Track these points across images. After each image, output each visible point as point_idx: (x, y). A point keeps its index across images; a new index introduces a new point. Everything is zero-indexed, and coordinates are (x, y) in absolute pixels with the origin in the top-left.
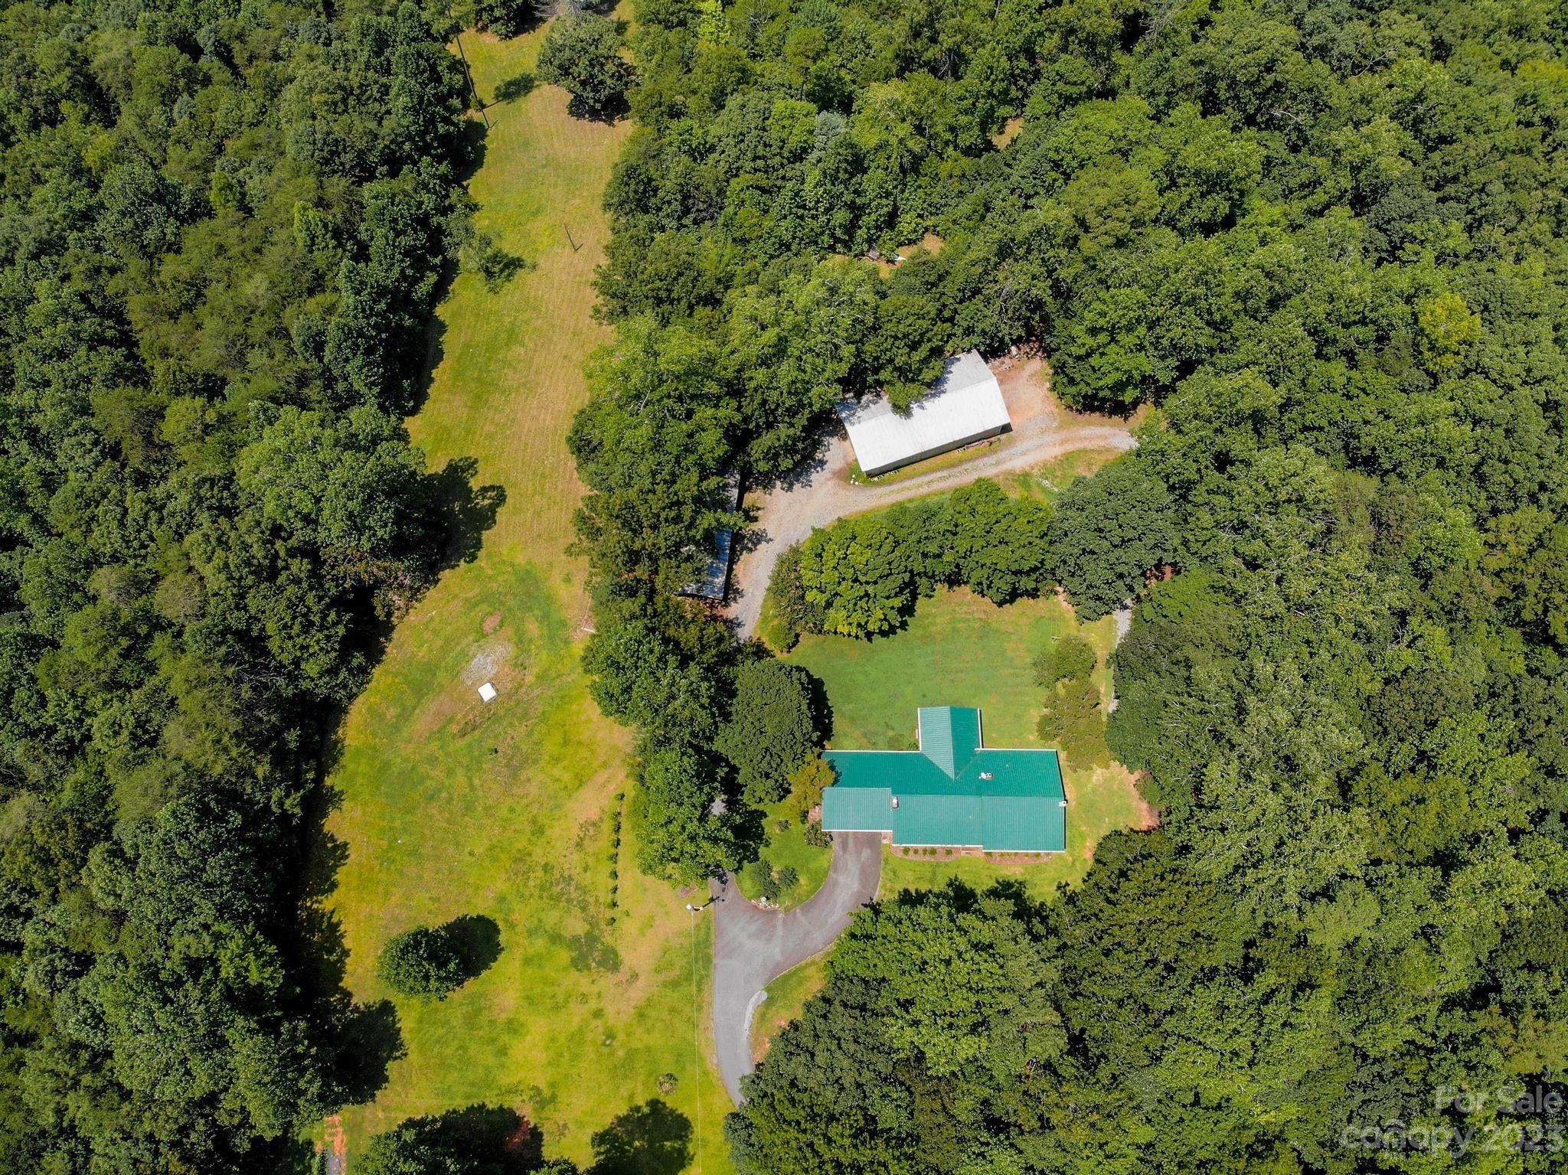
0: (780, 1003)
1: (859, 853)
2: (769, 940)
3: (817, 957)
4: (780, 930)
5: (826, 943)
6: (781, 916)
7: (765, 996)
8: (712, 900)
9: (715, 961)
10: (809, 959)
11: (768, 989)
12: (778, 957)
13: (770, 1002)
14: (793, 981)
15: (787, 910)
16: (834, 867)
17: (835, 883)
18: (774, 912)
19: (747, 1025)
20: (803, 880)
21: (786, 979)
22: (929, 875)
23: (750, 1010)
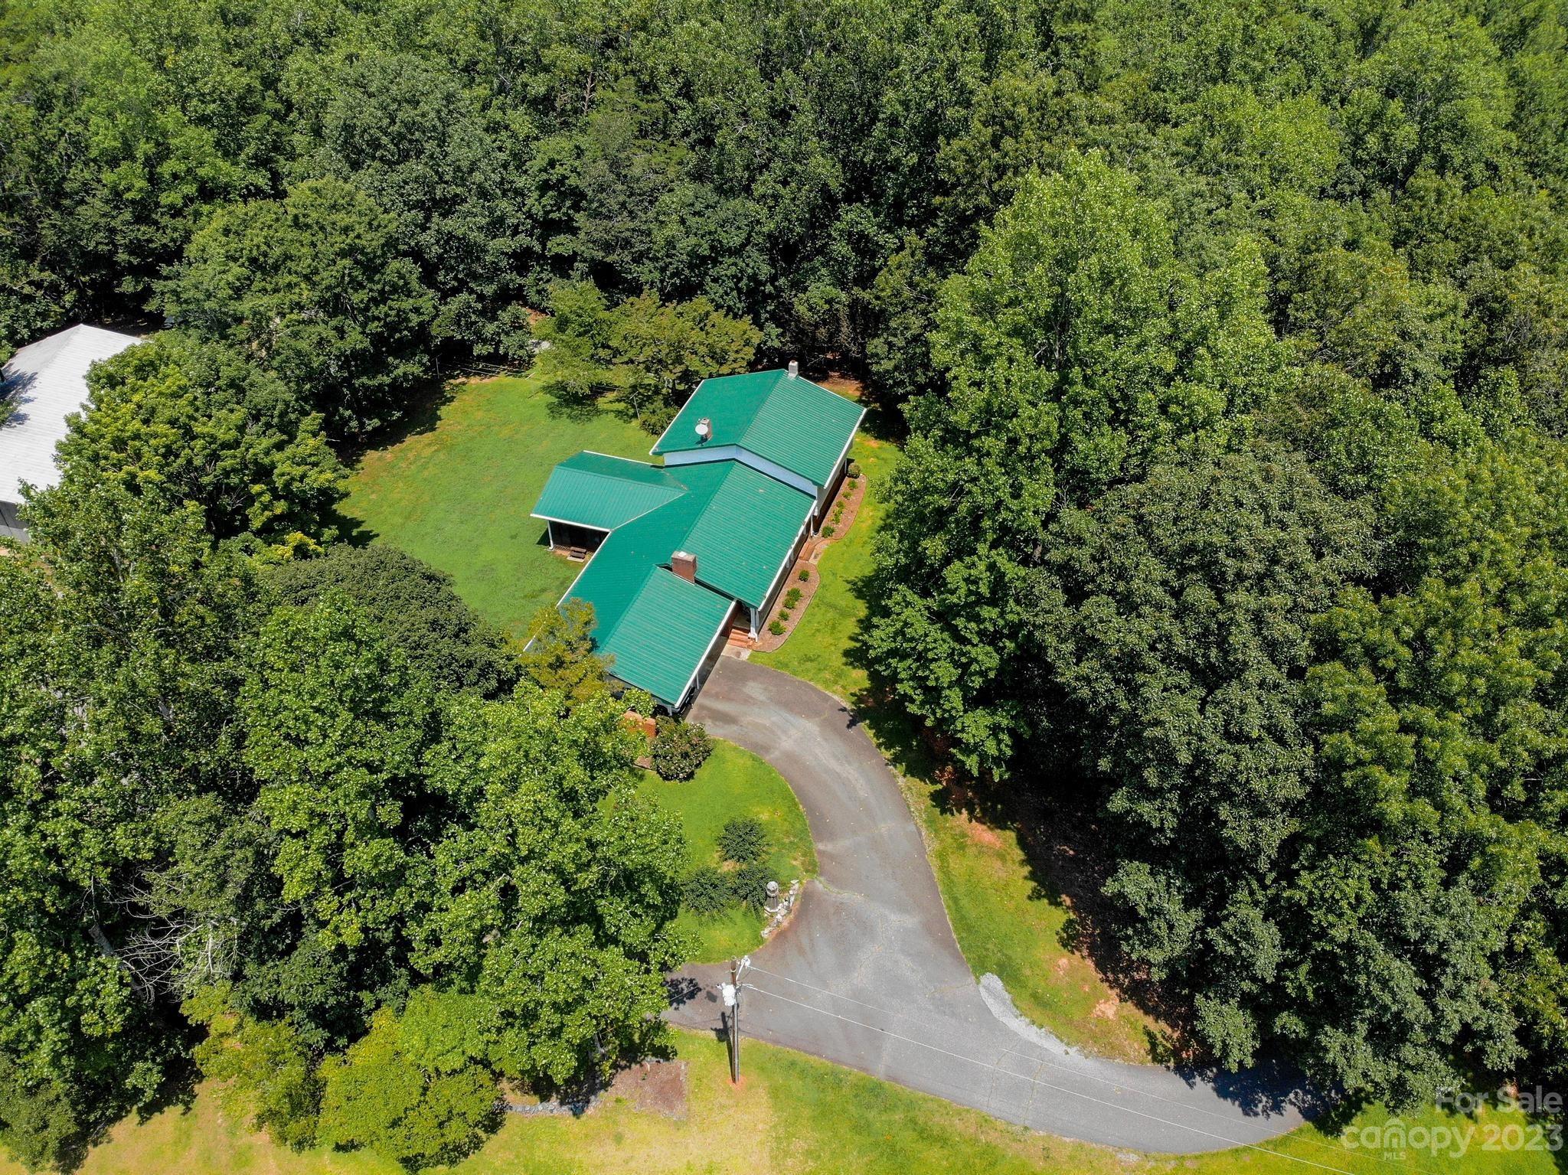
0: (1017, 953)
1: (748, 700)
2: (867, 929)
3: (932, 845)
4: (851, 897)
5: (908, 815)
6: (820, 885)
7: (992, 980)
8: (723, 1034)
9: (879, 1072)
10: (934, 863)
11: (980, 967)
12: (911, 921)
13: (1008, 973)
14: (972, 913)
15: (812, 868)
16: (757, 750)
17: (791, 757)
18: (807, 897)
19: (1055, 1047)
20: (764, 815)
21: (964, 924)
22: (831, 614)
23: (1018, 1025)
